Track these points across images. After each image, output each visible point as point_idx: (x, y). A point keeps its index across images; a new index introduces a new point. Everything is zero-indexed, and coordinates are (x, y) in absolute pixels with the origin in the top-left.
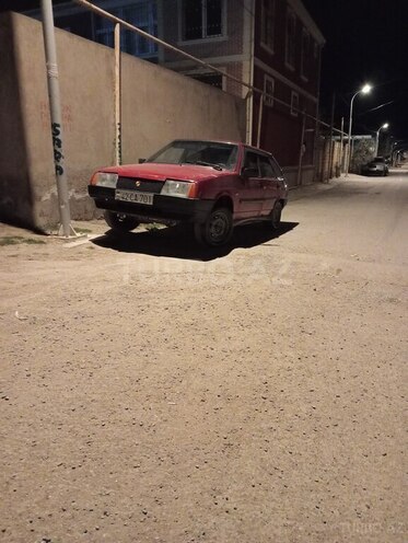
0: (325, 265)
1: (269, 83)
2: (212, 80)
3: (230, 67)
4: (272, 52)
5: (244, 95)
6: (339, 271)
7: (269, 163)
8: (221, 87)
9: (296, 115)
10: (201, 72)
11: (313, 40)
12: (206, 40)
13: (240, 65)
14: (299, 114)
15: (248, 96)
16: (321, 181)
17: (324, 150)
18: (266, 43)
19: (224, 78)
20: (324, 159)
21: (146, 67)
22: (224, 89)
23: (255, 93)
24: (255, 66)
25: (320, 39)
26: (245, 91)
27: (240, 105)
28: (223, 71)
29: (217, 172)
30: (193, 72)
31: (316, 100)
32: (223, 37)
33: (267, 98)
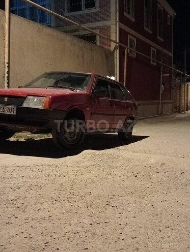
0: (153, 160)
1: (132, 41)
2: (90, 38)
3: (102, 29)
4: (134, 20)
5: (112, 48)
6: (163, 164)
7: (120, 89)
8: (96, 43)
9: (155, 64)
10: (82, 33)
11: (166, 13)
12: (85, 11)
13: (109, 28)
14: (157, 63)
15: (115, 49)
16: (179, 112)
17: (180, 90)
18: (129, 13)
19: (98, 37)
20: (180, 96)
21: (31, 25)
22: (98, 44)
23: (120, 47)
24: (120, 28)
25: (171, 12)
26: (113, 45)
27: (109, 55)
28: (97, 32)
29: (72, 92)
30: (77, 33)
31: (171, 55)
32: (97, 9)
33: (131, 51)
